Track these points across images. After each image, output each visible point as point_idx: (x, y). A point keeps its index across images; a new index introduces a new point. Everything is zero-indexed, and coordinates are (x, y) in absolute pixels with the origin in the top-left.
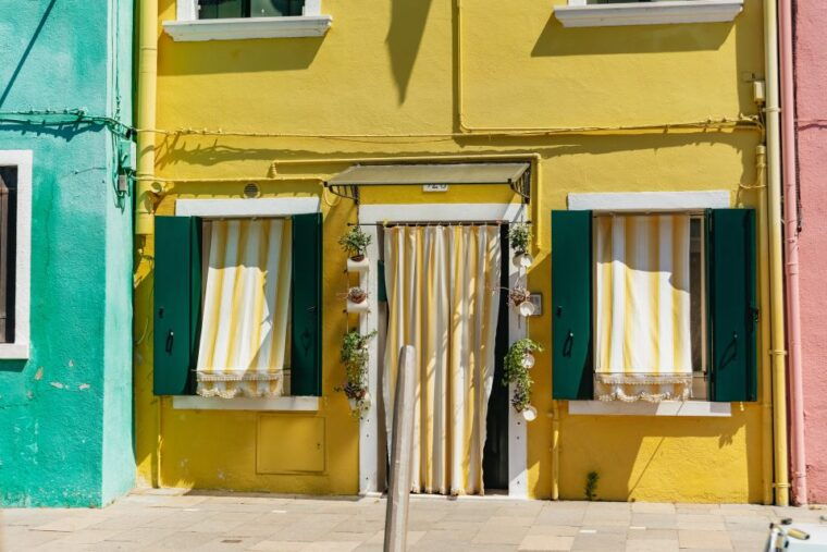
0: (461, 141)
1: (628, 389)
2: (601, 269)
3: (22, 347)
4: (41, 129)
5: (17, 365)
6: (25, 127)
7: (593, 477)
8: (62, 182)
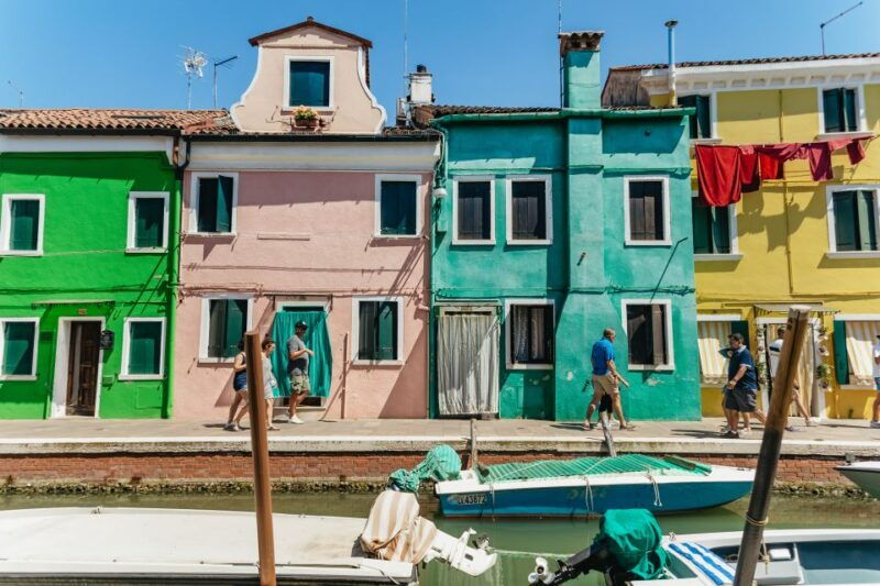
0: (794, 296)
1: (868, 381)
2: (847, 339)
3: (671, 365)
4: (673, 292)
5: (670, 372)
6: (668, 291)
7: (851, 411)
8: (682, 310)
